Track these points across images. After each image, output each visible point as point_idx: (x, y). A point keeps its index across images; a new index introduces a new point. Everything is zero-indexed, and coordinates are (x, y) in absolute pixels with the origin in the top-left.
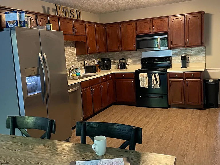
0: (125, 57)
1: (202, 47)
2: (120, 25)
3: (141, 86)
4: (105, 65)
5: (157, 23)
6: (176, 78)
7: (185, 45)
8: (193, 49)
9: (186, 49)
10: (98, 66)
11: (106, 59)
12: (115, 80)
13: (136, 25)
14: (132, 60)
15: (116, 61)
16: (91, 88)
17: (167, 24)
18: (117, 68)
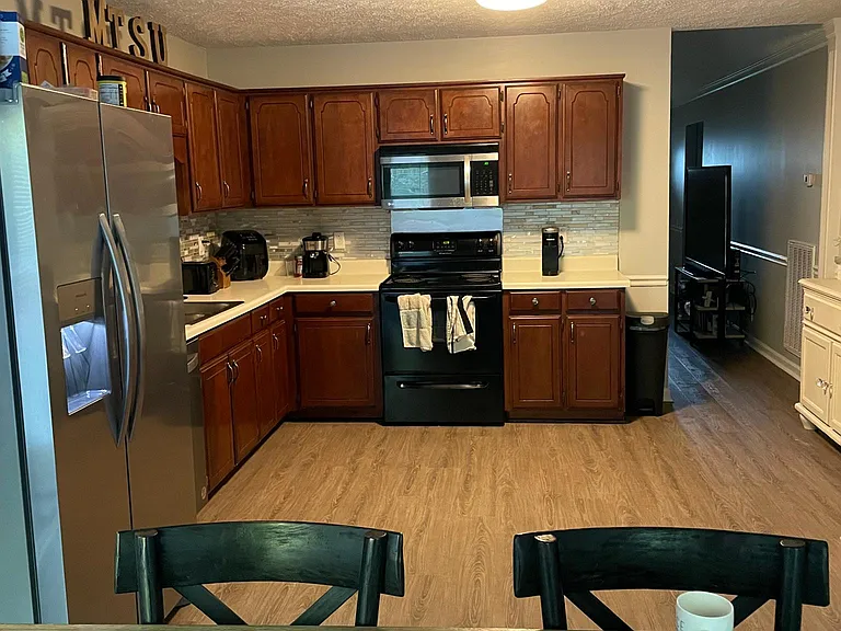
0: (320, 227)
1: (608, 203)
2: (311, 98)
3: (407, 345)
4: (244, 258)
5: (459, 104)
6: (535, 310)
7: (558, 190)
8: (577, 206)
9: (554, 207)
10: (222, 263)
11: (247, 233)
12: (295, 322)
13: (377, 106)
14: (349, 243)
15: (281, 244)
16: (228, 360)
17: (495, 111)
18: (290, 274)
